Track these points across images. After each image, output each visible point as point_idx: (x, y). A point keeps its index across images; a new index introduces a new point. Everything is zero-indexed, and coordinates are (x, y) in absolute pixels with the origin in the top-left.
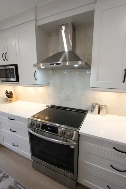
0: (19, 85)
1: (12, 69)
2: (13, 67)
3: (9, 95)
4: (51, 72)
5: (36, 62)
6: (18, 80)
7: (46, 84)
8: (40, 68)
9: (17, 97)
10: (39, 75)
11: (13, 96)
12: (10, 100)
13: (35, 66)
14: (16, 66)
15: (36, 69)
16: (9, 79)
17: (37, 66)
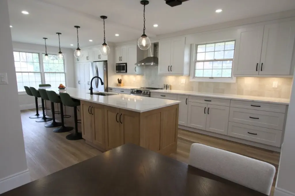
0: (126, 74)
1: (124, 66)
2: (125, 65)
3: (120, 82)
4: (145, 67)
5: (136, 62)
6: (126, 72)
7: (141, 74)
8: (137, 65)
9: (123, 83)
10: (137, 69)
11: (122, 82)
12: (120, 85)
13: (136, 64)
14: (126, 64)
15: (136, 66)
16: (121, 71)
17: (137, 64)
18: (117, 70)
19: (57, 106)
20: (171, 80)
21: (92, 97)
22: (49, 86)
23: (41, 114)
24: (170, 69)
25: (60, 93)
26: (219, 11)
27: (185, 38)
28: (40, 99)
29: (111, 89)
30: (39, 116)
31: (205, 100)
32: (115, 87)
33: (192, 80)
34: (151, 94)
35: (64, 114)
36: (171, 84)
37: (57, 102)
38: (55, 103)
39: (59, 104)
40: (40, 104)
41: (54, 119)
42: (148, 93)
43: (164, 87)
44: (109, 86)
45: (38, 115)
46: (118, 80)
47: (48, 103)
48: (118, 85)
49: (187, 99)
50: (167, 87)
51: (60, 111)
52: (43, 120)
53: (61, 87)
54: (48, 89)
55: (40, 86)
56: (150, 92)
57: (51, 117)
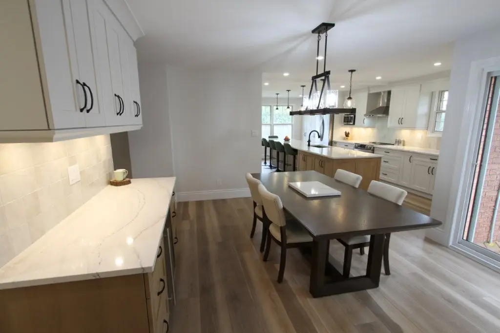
0: (354, 127)
1: (352, 117)
3: (347, 135)
5: (365, 113)
6: (354, 124)
9: (351, 137)
10: (366, 120)
11: (350, 135)
12: (347, 139)
14: (355, 115)
15: (365, 117)
16: (349, 123)
17: (365, 115)
18: (344, 122)
19: (281, 155)
20: (404, 134)
21: (309, 148)
22: (276, 137)
23: (268, 163)
24: (401, 121)
25: (284, 144)
26: (437, 64)
27: (421, 85)
28: (268, 149)
29: (336, 143)
30: (267, 165)
31: (431, 159)
32: (342, 141)
33: (430, 135)
34: (375, 149)
35: (286, 163)
36: (405, 140)
37: (282, 151)
38: (280, 153)
39: (283, 153)
40: (268, 154)
41: (278, 167)
42: (372, 149)
43: (396, 143)
44: (334, 139)
45: (265, 163)
46: (346, 133)
47: (275, 153)
48: (344, 139)
49: (411, 156)
50: (398, 142)
51: (283, 160)
52: (269, 167)
53: (287, 139)
54: (275, 140)
55: (270, 137)
56: (374, 147)
57: (276, 166)
